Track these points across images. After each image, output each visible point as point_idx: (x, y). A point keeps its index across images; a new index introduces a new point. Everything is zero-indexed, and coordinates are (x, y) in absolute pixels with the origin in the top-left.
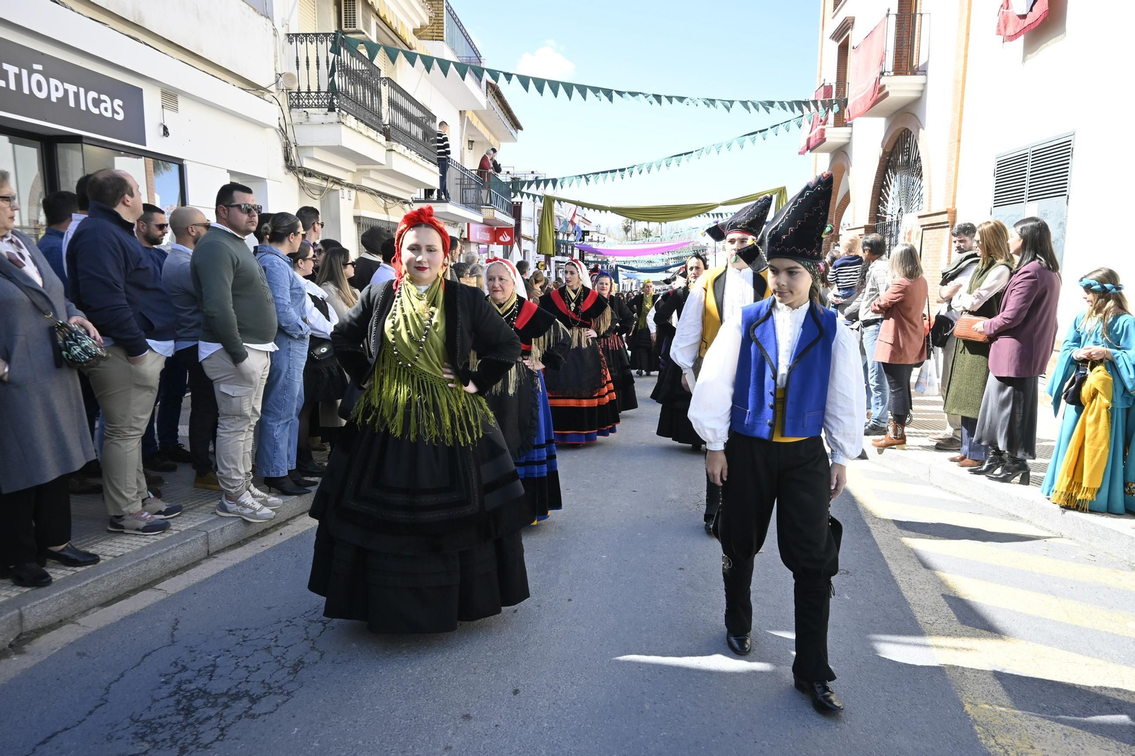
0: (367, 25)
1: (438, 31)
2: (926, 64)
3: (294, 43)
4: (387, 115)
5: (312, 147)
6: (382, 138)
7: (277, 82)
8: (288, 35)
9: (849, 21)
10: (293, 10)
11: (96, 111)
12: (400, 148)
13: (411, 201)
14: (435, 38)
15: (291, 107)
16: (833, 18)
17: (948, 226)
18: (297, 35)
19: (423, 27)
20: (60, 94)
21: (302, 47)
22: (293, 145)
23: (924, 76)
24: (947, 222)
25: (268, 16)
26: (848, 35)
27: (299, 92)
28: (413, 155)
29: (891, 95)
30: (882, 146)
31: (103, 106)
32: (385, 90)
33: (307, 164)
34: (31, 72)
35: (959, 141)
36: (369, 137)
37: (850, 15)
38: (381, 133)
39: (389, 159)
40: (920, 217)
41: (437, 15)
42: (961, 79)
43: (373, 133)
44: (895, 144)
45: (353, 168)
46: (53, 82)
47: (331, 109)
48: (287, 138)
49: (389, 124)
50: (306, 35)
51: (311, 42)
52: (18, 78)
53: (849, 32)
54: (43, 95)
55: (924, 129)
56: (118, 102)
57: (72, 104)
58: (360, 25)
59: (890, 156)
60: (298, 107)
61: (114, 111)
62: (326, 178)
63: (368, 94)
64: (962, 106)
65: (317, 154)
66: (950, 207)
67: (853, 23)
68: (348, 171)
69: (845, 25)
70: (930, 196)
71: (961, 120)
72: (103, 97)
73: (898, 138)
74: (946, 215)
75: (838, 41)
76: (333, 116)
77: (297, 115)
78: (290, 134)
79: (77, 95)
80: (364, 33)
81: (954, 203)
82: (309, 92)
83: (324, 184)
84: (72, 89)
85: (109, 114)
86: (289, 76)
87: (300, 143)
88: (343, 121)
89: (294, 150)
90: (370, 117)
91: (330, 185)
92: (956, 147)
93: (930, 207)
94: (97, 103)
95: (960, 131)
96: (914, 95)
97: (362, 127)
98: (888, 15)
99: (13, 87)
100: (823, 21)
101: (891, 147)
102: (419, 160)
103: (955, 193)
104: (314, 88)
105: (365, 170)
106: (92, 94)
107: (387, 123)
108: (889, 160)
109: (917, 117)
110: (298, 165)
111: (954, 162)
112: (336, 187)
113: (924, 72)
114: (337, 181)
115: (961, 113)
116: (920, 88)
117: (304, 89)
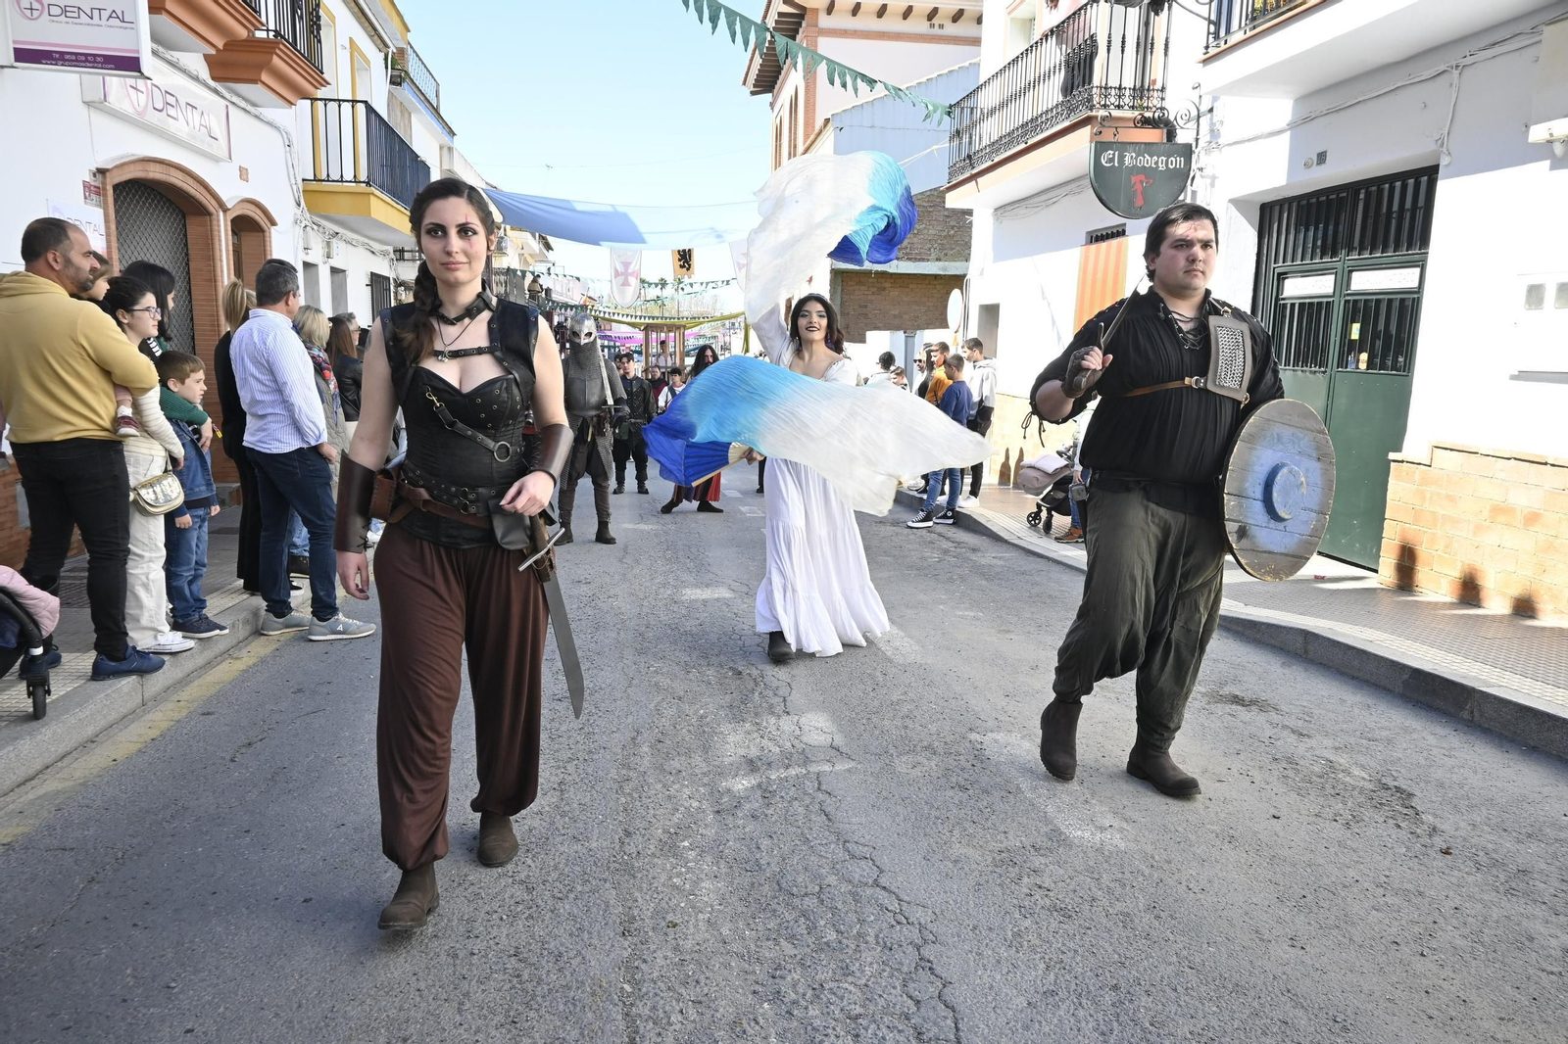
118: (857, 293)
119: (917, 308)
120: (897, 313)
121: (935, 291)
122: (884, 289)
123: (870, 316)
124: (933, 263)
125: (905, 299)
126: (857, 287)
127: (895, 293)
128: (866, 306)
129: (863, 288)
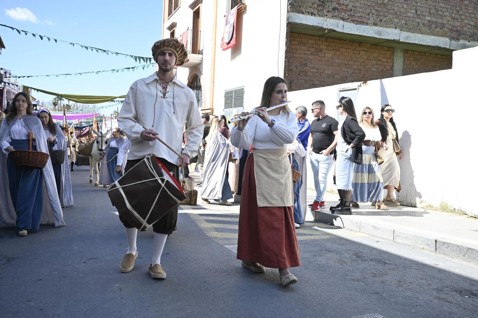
2: (202, 50)
9: (174, 24)
16: (168, 20)
17: (211, 114)
23: (202, 55)
24: (210, 113)
26: (174, 30)
29: (190, 61)
30: (188, 79)
35: (214, 82)
37: (175, 21)
40: (202, 110)
42: (214, 60)
44: (193, 79)
53: (175, 28)
55: (202, 75)
59: (191, 84)
64: (214, 70)
66: (211, 107)
67: (176, 25)
69: (173, 25)
70: (205, 102)
71: (214, 75)
73: (194, 77)
74: (210, 110)
75: (170, 31)
81: (213, 106)
92: (213, 85)
93: (205, 106)
95: (214, 79)
96: (199, 62)
98: (188, 30)
100: (164, 19)
101: (191, 80)
103: (213, 102)
108: (191, 85)
109: (200, 70)
111: (212, 90)
113: (202, 54)
115: (214, 72)
116: (201, 59)
118: (299, 52)
119: (346, 70)
120: (330, 72)
121: (359, 56)
122: (321, 51)
123: (309, 73)
124: (370, 27)
125: (336, 61)
126: (299, 47)
127: (329, 55)
128: (306, 65)
129: (303, 48)
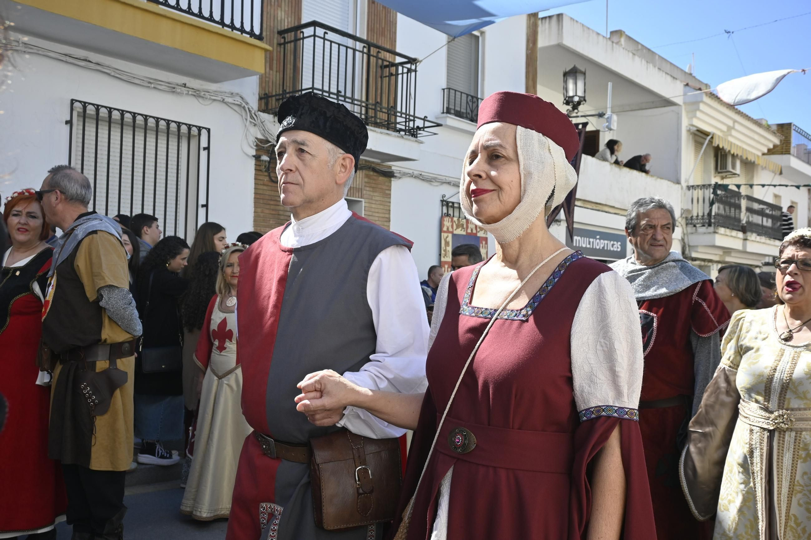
0: (734, 167)
1: (786, 148)
3: (691, 191)
4: (744, 217)
5: (697, 246)
6: (740, 235)
7: (682, 215)
8: (688, 186)
10: (691, 174)
11: (612, 249)
12: (753, 237)
13: (761, 265)
14: (784, 153)
15: (687, 224)
18: (693, 186)
19: (775, 146)
20: (602, 246)
21: (695, 192)
22: (687, 246)
25: (678, 182)
27: (692, 217)
28: (763, 239)
31: (615, 246)
32: (744, 203)
33: (694, 255)
34: (596, 239)
36: (732, 236)
38: (739, 231)
39: (744, 246)
41: (786, 137)
43: (734, 233)
45: (720, 252)
46: (602, 241)
47: (710, 225)
48: (684, 243)
49: (746, 223)
50: (698, 186)
51: (701, 189)
52: (593, 242)
54: (598, 247)
56: (619, 243)
57: (606, 248)
58: (730, 168)
60: (691, 224)
61: (618, 248)
62: (704, 260)
63: (733, 210)
65: (700, 249)
68: (716, 255)
72: (615, 243)
76: (711, 229)
77: (690, 229)
78: (686, 240)
79: (607, 244)
80: (731, 172)
82: (698, 216)
83: (703, 263)
84: (606, 242)
85: (615, 250)
86: (688, 211)
87: (691, 244)
88: (717, 231)
89: (687, 249)
90: (733, 223)
91: (706, 263)
94: (613, 245)
97: (728, 231)
99: (591, 247)
102: (768, 241)
104: (701, 214)
105: (728, 252)
106: (612, 242)
107: (744, 222)
110: (689, 255)
112: (710, 264)
114: (710, 261)
117: (695, 214)
